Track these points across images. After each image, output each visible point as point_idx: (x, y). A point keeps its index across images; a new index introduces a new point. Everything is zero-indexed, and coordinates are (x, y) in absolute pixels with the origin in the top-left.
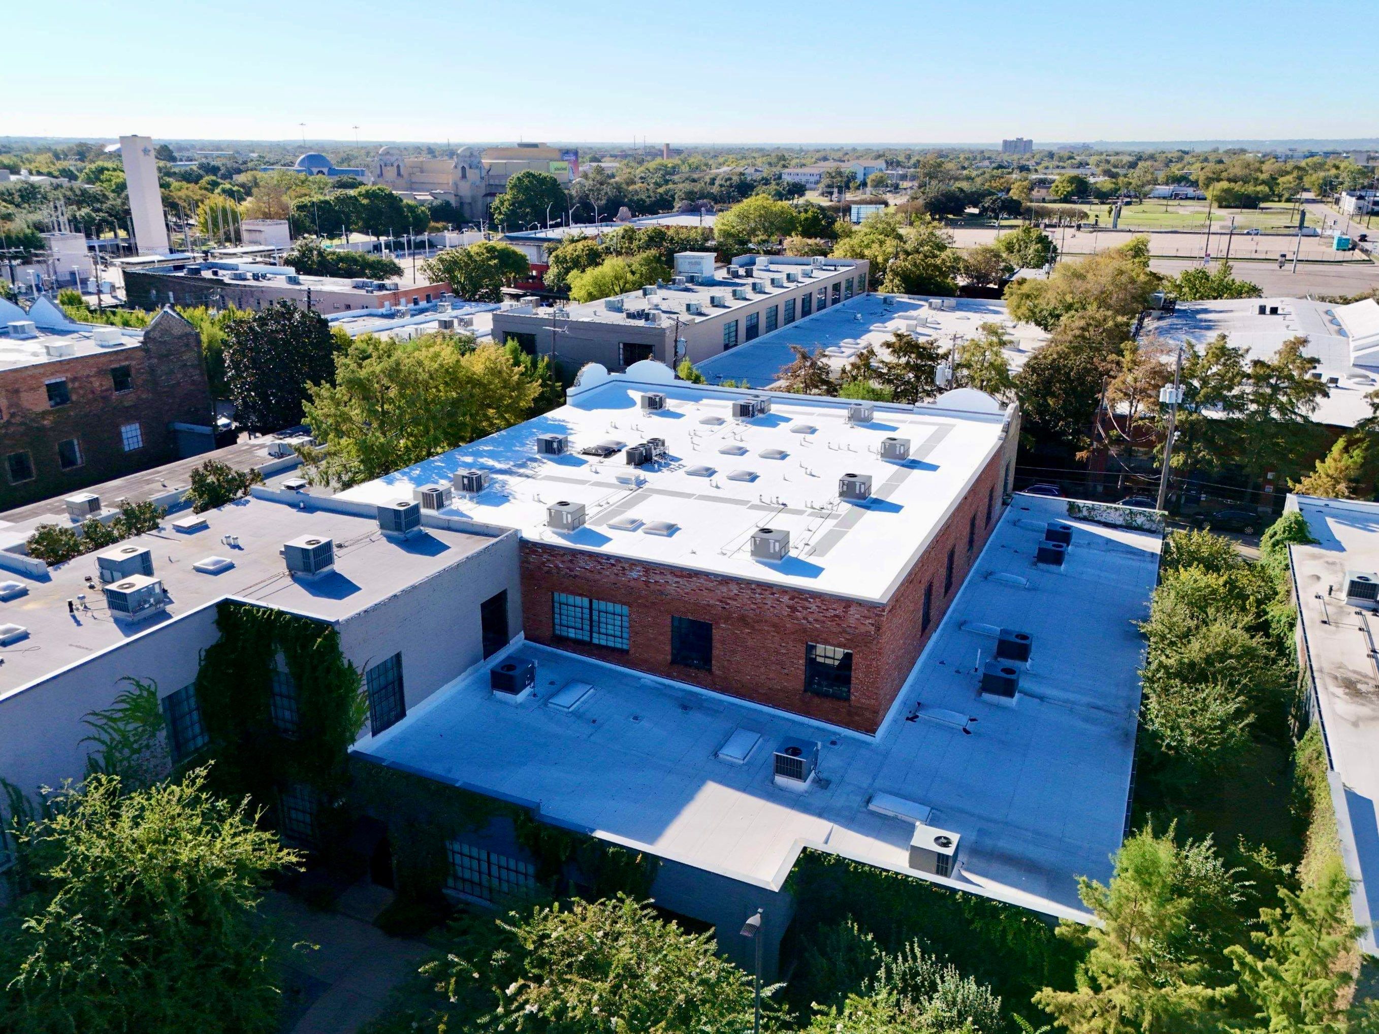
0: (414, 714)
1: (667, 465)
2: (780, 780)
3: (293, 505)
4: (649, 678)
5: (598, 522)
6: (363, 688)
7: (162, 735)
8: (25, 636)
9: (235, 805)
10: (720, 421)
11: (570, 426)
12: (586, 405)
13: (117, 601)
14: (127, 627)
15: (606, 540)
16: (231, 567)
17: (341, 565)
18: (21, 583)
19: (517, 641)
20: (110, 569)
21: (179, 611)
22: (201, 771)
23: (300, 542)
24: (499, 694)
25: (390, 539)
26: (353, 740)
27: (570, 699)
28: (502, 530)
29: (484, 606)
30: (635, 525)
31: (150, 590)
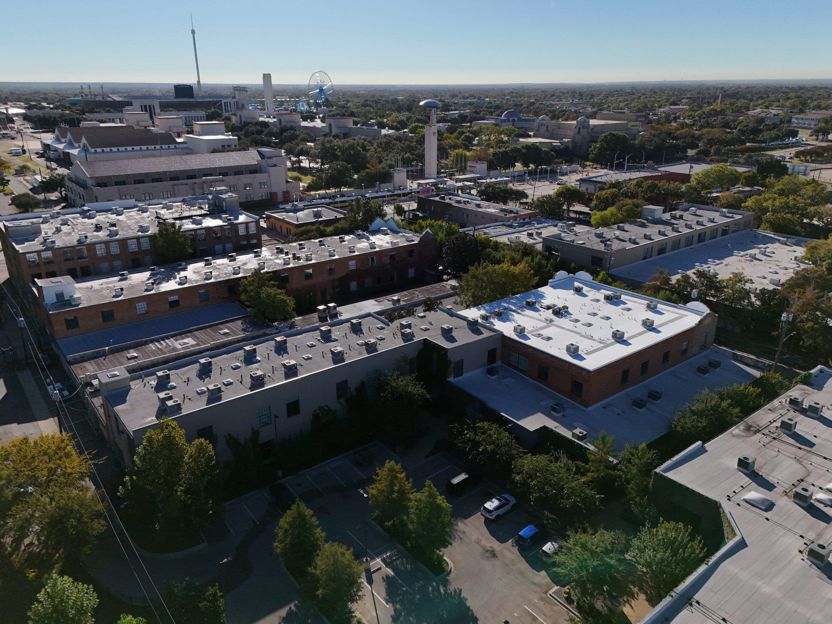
0: (465, 375)
1: (565, 316)
2: (552, 412)
3: (448, 314)
4: (531, 380)
5: (529, 333)
6: (452, 366)
7: (408, 367)
8: (384, 339)
9: (419, 384)
10: (598, 301)
11: (545, 295)
12: (554, 287)
13: (403, 334)
14: (405, 341)
15: (528, 338)
16: (429, 329)
17: (454, 334)
18: (384, 326)
19: (499, 363)
20: (403, 326)
21: (416, 339)
22: (414, 375)
23: (445, 326)
24: (488, 376)
25: (469, 329)
26: (448, 378)
27: (505, 381)
28: (498, 331)
29: (489, 351)
30: (539, 335)
31: (410, 333)
